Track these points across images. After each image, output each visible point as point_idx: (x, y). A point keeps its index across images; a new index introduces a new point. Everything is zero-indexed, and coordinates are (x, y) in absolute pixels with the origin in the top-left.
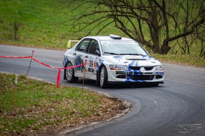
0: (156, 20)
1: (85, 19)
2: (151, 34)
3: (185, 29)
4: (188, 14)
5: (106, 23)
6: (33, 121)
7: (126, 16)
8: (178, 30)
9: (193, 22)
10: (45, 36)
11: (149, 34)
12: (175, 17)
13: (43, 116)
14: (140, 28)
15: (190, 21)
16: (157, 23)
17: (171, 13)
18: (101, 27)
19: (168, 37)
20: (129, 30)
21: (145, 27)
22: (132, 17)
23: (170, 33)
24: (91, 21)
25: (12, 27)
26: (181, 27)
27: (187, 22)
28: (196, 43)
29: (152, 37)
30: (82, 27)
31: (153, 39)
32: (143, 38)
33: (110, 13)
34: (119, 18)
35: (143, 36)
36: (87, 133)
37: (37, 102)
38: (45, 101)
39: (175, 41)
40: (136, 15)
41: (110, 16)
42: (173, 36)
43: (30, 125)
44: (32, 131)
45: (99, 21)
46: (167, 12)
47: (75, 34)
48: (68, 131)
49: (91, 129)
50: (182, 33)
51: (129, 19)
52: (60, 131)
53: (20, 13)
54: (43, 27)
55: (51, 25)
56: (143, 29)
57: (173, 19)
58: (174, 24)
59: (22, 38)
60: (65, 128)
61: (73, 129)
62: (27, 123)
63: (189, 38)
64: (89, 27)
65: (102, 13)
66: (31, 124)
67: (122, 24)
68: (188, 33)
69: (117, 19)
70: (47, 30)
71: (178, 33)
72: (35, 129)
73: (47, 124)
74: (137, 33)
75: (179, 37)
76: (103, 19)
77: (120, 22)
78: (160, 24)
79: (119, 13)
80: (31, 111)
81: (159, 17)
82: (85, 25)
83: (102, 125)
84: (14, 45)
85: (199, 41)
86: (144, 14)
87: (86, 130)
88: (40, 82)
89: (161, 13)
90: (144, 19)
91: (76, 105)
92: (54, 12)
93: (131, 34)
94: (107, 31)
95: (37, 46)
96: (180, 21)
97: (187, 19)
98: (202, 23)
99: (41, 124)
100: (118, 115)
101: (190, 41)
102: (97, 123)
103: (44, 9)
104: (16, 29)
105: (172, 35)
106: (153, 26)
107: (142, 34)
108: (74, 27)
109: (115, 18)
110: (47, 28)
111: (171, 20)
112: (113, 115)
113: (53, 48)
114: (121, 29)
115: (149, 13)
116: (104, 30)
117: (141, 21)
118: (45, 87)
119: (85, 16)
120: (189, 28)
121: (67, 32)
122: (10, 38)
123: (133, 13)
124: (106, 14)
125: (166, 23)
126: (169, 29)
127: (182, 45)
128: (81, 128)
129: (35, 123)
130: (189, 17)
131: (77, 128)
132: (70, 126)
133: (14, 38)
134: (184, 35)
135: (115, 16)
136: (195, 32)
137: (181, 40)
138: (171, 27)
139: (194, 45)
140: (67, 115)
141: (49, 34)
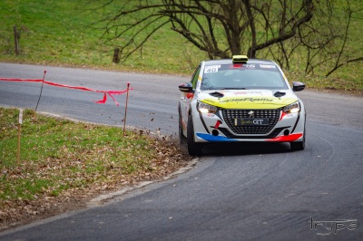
0: (236, 18)
1: (124, 19)
2: (229, 39)
3: (281, 30)
4: (285, 7)
5: (158, 23)
6: (49, 181)
7: (189, 13)
8: (269, 32)
9: (293, 19)
10: (61, 46)
11: (225, 40)
12: (266, 13)
13: (64, 173)
14: (211, 30)
15: (289, 17)
16: (237, 23)
17: (259, 6)
18: (150, 29)
19: (254, 44)
20: (194, 35)
21: (219, 28)
22: (198, 13)
23: (258, 37)
24: (134, 21)
25: (10, 34)
26: (276, 27)
27: (284, 19)
28: (300, 51)
29: (230, 44)
30: (119, 32)
31: (231, 47)
32: (216, 46)
33: (164, 8)
34: (178, 15)
35: (215, 43)
36: (134, 198)
37: (54, 152)
38: (66, 150)
39: (266, 50)
40: (204, 11)
41: (163, 13)
42: (263, 41)
43: (44, 189)
44: (47, 198)
45: (146, 22)
46: (253, 4)
47: (109, 43)
48: (104, 197)
49: (139, 192)
50: (277, 36)
51: (193, 17)
52: (92, 196)
53: (22, 12)
54: (58, 33)
55: (71, 29)
56: (215, 32)
57: (261, 16)
58: (264, 22)
59: (27, 51)
60: (99, 192)
61: (111, 194)
62: (38, 186)
63: (287, 44)
64: (131, 30)
65: (151, 9)
66: (46, 188)
67: (183, 25)
68: (287, 37)
69: (175, 18)
70: (66, 37)
71: (270, 37)
72: (52, 195)
73: (71, 186)
74: (206, 39)
75: (272, 42)
76: (154, 18)
77: (180, 22)
78: (241, 23)
79: (177, 8)
80: (45, 166)
81: (240, 12)
82: (125, 28)
83: (157, 186)
84: (15, 62)
85: (303, 49)
86: (217, 9)
87: (131, 195)
88: (58, 120)
89: (244, 7)
90: (217, 16)
91: (115, 156)
92: (76, 9)
93: (196, 39)
94: (158, 37)
95: (49, 63)
96: (273, 17)
97: (284, 14)
98: (308, 20)
99: (62, 187)
100: (182, 170)
101: (290, 49)
102: (148, 182)
103: (59, 4)
104: (17, 36)
105: (261, 40)
106: (231, 28)
107: (214, 40)
108: (107, 31)
109: (171, 16)
110: (65, 34)
111: (259, 17)
112: (173, 170)
113: (76, 65)
114: (181, 33)
115: (225, 7)
116: (154, 34)
117: (213, 19)
118: (66, 126)
119: (124, 13)
120: (288, 29)
121: (96, 39)
122: (8, 51)
123: (200, 7)
124: (157, 9)
125: (251, 22)
126: (257, 31)
127: (276, 56)
128: (124, 191)
129: (52, 185)
130: (288, 11)
131: (119, 192)
132: (107, 189)
133: (15, 51)
134: (280, 40)
135: (171, 12)
136: (297, 35)
137: (275, 48)
138: (260, 28)
139: (295, 55)
140: (101, 171)
141: (68, 43)
